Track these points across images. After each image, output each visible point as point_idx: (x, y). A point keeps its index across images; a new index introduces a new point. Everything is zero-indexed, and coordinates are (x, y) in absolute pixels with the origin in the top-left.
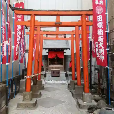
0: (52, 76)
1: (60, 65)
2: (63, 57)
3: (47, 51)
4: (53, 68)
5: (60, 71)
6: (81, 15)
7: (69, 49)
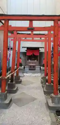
0: (30, 70)
1: (36, 61)
2: (38, 55)
3: (26, 49)
4: (30, 63)
5: (36, 65)
6: (54, 20)
7: (43, 48)
